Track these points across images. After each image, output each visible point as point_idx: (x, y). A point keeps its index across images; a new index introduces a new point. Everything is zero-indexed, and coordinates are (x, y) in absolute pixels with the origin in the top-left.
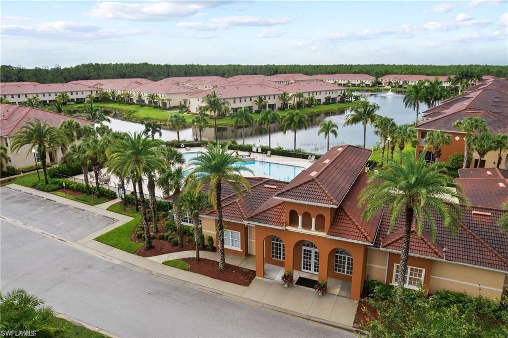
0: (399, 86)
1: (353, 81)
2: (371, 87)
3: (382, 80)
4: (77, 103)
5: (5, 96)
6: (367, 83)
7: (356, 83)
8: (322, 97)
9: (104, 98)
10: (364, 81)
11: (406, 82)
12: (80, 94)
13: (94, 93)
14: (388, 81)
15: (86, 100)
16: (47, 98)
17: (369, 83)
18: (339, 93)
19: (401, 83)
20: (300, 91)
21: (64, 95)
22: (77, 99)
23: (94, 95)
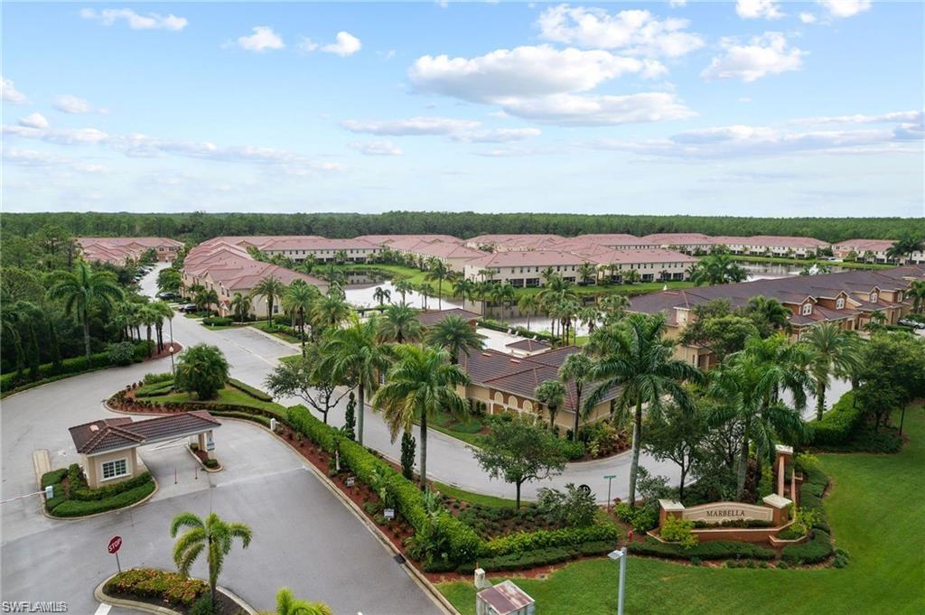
0: (858, 259)
1: (754, 247)
2: (807, 259)
3: (838, 248)
4: (357, 263)
5: (284, 252)
6: (801, 252)
7: (782, 251)
8: (656, 272)
9: (389, 259)
10: (794, 249)
11: (870, 253)
12: (361, 252)
13: (377, 252)
14: (849, 250)
15: (367, 260)
16: (325, 256)
17: (803, 253)
18: (686, 266)
19: (861, 255)
20: (615, 262)
21: (342, 254)
22: (357, 259)
23: (377, 254)
